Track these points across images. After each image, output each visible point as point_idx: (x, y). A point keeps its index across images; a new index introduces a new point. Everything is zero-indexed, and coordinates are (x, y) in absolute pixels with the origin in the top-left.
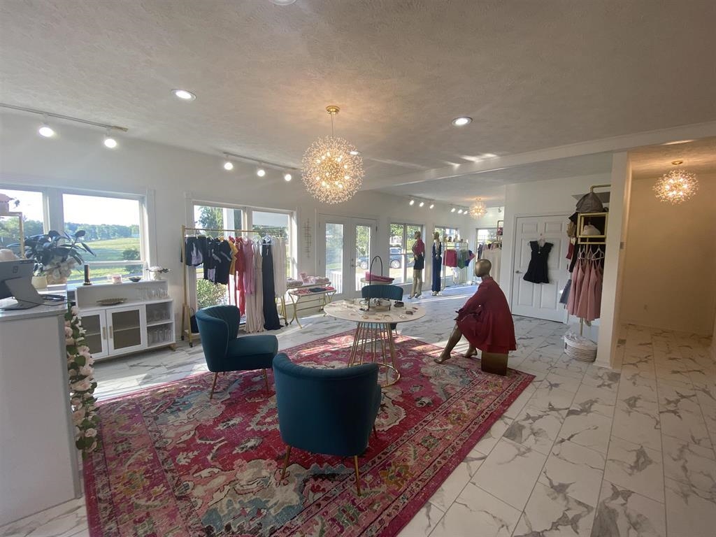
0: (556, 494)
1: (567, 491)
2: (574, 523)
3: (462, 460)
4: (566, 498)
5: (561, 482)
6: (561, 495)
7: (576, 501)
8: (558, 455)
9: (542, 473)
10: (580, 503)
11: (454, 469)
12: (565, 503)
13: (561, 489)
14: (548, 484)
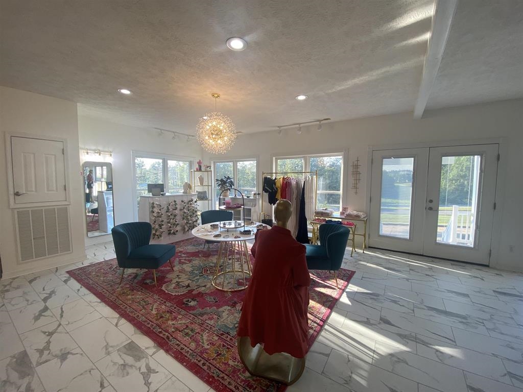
0: (62, 352)
1: (59, 360)
2: (41, 352)
3: (120, 315)
4: (56, 356)
5: (67, 360)
6: (60, 354)
7: (49, 360)
8: (90, 372)
9: (82, 352)
10: (46, 361)
11: (116, 312)
12: (54, 354)
13: (63, 357)
14: (72, 351)
